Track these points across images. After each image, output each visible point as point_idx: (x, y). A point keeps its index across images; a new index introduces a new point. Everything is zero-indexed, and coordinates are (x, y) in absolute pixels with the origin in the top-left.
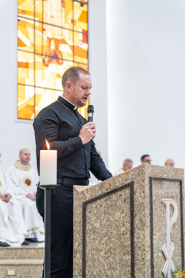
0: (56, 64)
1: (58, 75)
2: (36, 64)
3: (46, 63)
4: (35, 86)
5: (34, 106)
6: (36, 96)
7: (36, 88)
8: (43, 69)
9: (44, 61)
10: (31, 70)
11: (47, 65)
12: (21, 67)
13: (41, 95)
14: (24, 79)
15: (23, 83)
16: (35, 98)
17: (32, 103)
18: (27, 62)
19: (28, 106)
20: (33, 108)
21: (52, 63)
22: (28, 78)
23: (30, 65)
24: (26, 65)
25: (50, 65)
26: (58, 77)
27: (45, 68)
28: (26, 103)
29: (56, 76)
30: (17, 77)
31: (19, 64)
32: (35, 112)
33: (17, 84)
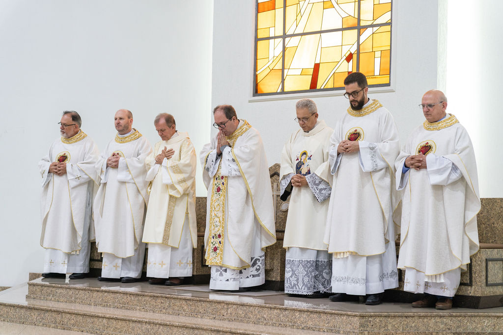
1: (325, 3)
5: (283, 70)
6: (286, 52)
7: (286, 39)
8: (298, 3)
10: (279, 11)
12: (264, 10)
13: (296, 48)
14: (269, 29)
15: (267, 36)
16: (284, 56)
19: (272, 71)
20: (281, 73)
22: (274, 26)
23: (277, 4)
24: (271, 6)
26: (325, 8)
28: (269, 67)
30: (256, 29)
31: (261, 7)
32: (283, 80)
33: (257, 40)
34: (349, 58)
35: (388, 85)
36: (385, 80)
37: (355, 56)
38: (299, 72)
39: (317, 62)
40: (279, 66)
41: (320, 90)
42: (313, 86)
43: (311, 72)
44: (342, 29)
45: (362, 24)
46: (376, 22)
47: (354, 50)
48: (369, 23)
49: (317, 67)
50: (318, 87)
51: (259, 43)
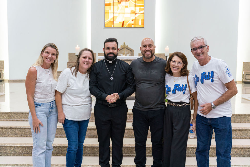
0: (125, 2)
1: (126, 6)
2: (115, 3)
3: (120, 2)
4: (114, 13)
5: (113, 21)
6: (114, 17)
7: (114, 14)
8: (118, 5)
9: (118, 1)
10: (112, 6)
11: (120, 3)
12: (107, 5)
13: (117, 16)
14: (109, 10)
15: (108, 12)
16: (114, 18)
17: (112, 20)
18: (110, 3)
19: (110, 21)
20: (113, 22)
21: (123, 1)
22: (110, 10)
23: (111, 4)
24: (109, 5)
25: (122, 3)
26: (126, 7)
27: (119, 4)
28: (109, 20)
29: (125, 7)
30: (105, 10)
31: (106, 5)
32: (113, 24)
33: (105, 13)
34: (133, 20)
35: (143, 27)
36: (142, 26)
37: (134, 20)
38: (118, 22)
39: (124, 21)
40: (113, 20)
41: (124, 27)
42: (123, 26)
43: (122, 23)
44: (131, 13)
45: (136, 13)
46: (140, 13)
47: (134, 18)
48: (138, 13)
49: (123, 22)
50: (124, 26)
51: (106, 14)
